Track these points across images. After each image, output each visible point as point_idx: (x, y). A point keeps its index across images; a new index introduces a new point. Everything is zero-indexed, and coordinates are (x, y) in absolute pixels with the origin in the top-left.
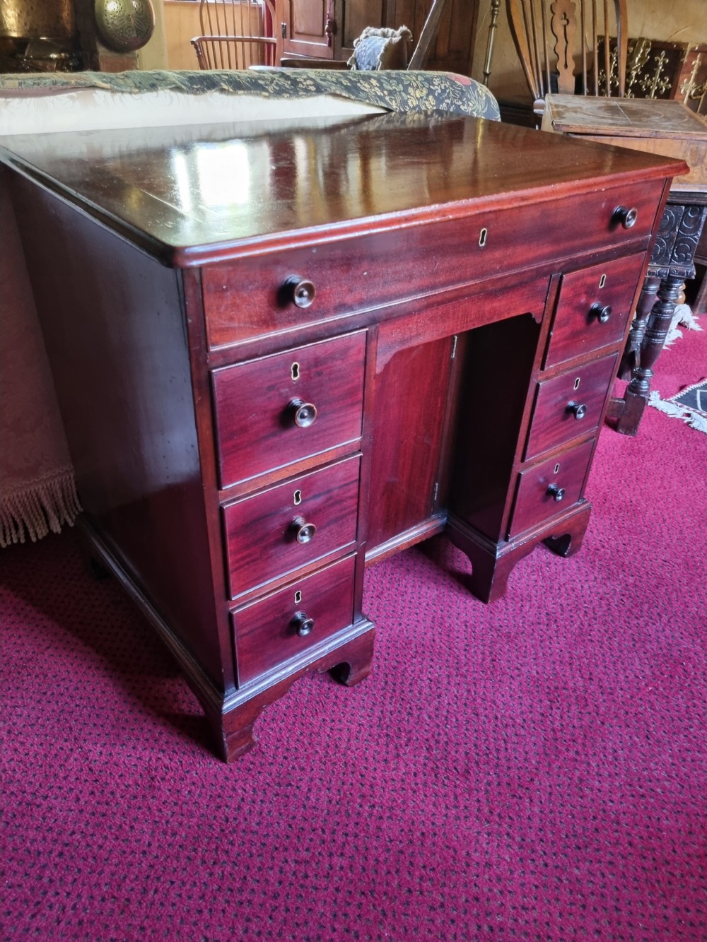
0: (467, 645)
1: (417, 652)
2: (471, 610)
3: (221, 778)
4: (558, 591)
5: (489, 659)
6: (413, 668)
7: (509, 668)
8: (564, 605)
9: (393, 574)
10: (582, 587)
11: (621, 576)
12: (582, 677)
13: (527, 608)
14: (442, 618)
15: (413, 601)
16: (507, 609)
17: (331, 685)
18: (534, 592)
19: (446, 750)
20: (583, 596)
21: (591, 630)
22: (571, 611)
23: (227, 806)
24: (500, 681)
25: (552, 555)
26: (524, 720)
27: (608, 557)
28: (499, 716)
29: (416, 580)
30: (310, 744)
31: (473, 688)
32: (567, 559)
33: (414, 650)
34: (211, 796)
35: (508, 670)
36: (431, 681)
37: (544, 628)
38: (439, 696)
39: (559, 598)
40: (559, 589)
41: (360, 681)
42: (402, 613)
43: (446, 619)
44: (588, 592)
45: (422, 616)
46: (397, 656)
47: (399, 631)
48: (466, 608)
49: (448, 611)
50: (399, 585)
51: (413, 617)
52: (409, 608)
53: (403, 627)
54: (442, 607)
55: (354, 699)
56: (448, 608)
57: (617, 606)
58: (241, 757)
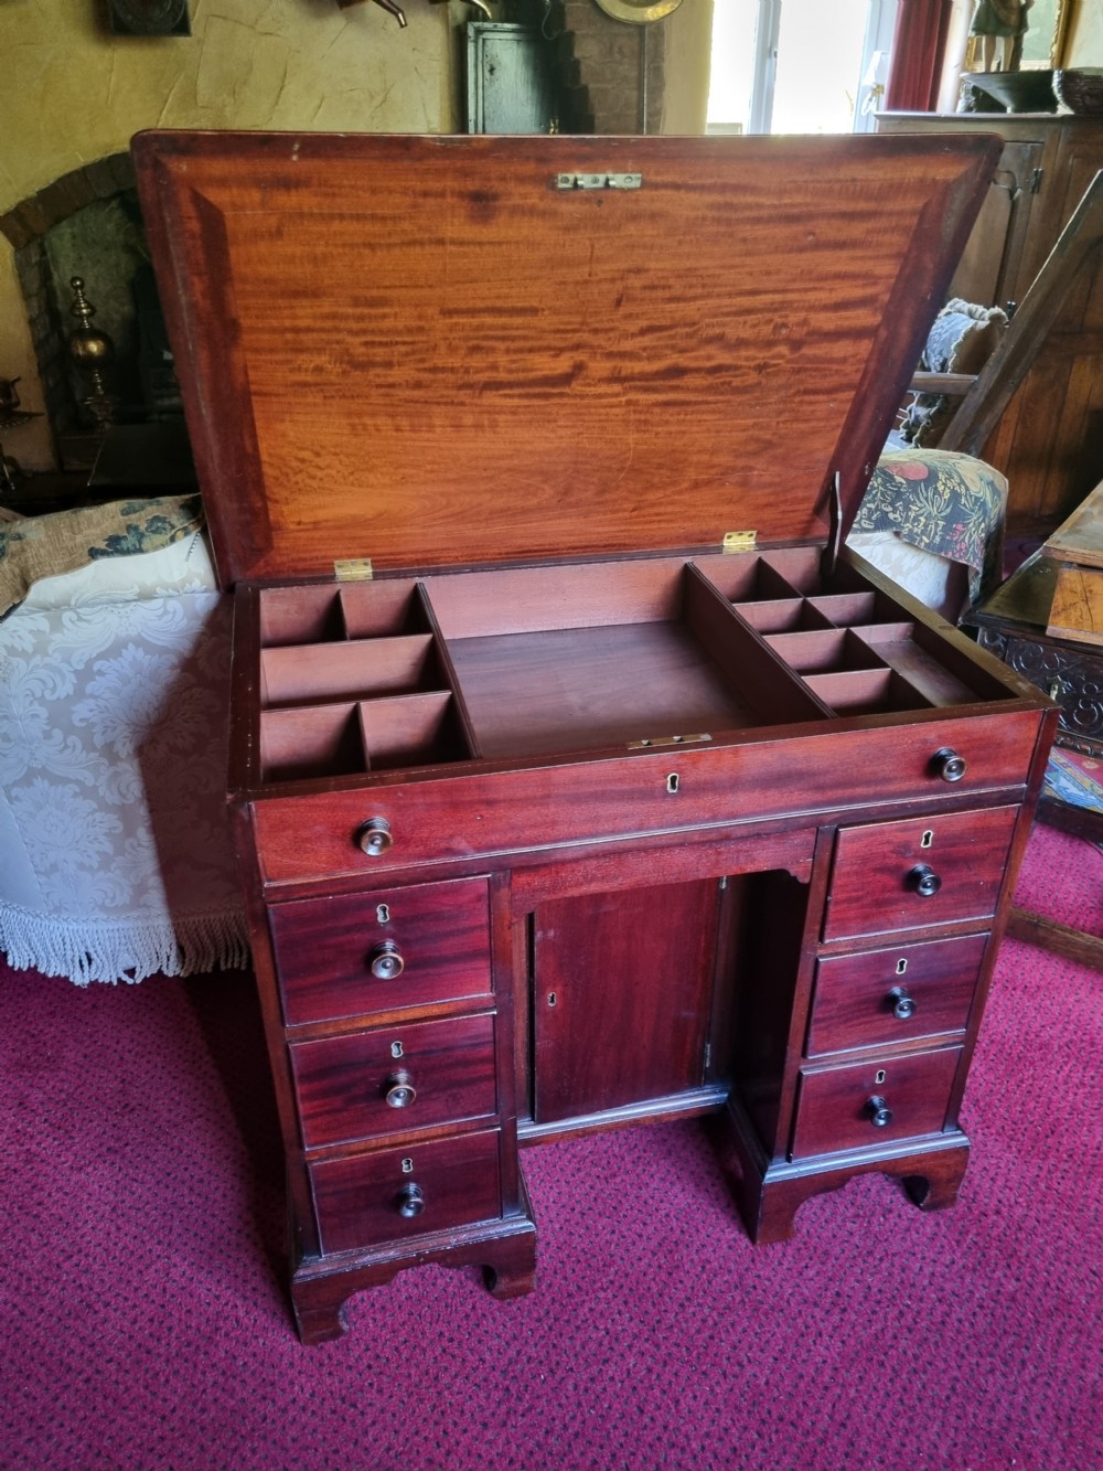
0: (688, 1299)
1: (612, 1282)
2: (725, 1246)
3: (286, 1361)
4: (877, 1262)
5: (707, 1334)
6: (593, 1306)
7: (728, 1359)
8: (875, 1290)
9: (645, 1151)
10: (921, 1269)
11: (999, 1274)
12: (831, 1417)
13: (812, 1273)
14: (676, 1242)
15: (651, 1201)
16: (780, 1264)
17: (476, 1288)
18: (838, 1250)
19: (570, 1445)
20: (913, 1285)
21: (892, 1347)
22: (879, 1302)
23: (273, 1401)
24: (704, 1373)
25: (903, 1200)
26: (703, 1448)
27: (994, 1233)
28: (671, 1427)
29: (673, 1170)
30: (407, 1360)
31: (658, 1368)
32: (924, 1214)
33: (611, 1278)
34: (264, 1380)
35: (725, 1362)
36: (607, 1333)
37: (819, 1313)
38: (606, 1361)
39: (872, 1275)
40: (881, 1260)
41: (516, 1296)
42: (625, 1216)
43: (680, 1247)
44: (926, 1282)
45: (651, 1229)
46: (583, 1278)
47: (607, 1242)
48: (719, 1240)
49: (690, 1236)
50: (644, 1170)
51: (638, 1227)
52: (639, 1211)
53: (615, 1237)
54: (686, 1226)
55: (494, 1319)
56: (693, 1231)
57: (960, 1321)
58: (322, 1344)
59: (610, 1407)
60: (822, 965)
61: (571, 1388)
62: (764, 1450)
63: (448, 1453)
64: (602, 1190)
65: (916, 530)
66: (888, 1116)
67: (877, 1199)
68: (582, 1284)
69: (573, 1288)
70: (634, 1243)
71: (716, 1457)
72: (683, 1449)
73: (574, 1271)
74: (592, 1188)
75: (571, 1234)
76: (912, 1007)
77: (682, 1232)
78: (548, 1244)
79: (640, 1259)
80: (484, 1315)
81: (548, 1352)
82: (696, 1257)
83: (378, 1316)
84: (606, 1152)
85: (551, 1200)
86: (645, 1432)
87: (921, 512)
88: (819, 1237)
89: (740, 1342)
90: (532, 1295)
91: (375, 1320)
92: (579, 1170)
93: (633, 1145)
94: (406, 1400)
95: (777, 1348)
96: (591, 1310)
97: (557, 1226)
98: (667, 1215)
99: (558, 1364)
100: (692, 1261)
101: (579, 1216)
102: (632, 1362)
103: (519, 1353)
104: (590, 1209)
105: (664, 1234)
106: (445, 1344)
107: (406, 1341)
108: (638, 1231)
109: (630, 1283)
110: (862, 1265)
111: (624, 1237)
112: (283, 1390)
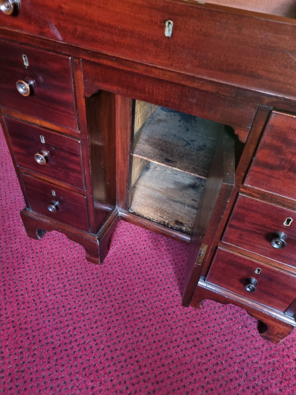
0: (143, 302)
1: (124, 279)
2: (172, 295)
4: (224, 340)
5: (140, 316)
6: (111, 281)
7: (138, 329)
8: (214, 348)
9: (172, 249)
10: (241, 355)
11: (274, 382)
12: (156, 376)
13: (195, 325)
14: (156, 282)
15: (159, 264)
16: (186, 314)
18: (212, 325)
19: (66, 315)
20: (232, 358)
21: (202, 372)
22: (212, 353)
23: (7, 244)
24: (126, 327)
25: (256, 327)
26: (103, 349)
27: (286, 366)
28: (100, 334)
29: (176, 260)
30: (48, 258)
31: (114, 314)
32: (260, 338)
34: (10, 237)
35: (136, 329)
36: (109, 292)
37: (185, 340)
38: (100, 300)
39: (218, 342)
40: (227, 340)
41: (93, 263)
42: (147, 263)
43: (156, 284)
44: (238, 361)
45: (152, 273)
46: (117, 272)
47: (134, 267)
48: (171, 291)
49: (162, 283)
50: (166, 254)
52: (153, 265)
53: (138, 267)
54: (164, 279)
55: (81, 264)
56: (165, 283)
57: (239, 385)
59: (88, 314)
60: (239, 197)
61: (83, 299)
62: (122, 367)
63: (33, 290)
64: (147, 251)
66: (253, 290)
67: (245, 319)
68: (115, 273)
69: (111, 272)
70: (142, 273)
71: (104, 355)
72: (97, 344)
73: (116, 268)
74: (145, 248)
75: (126, 257)
76: (283, 245)
77: (161, 280)
78: (116, 255)
79: (139, 279)
80: (79, 261)
81: (86, 284)
82: (158, 291)
83: (52, 242)
84: (159, 241)
85: (129, 244)
86: (91, 329)
88: (209, 316)
89: (147, 327)
90: (97, 266)
91: (50, 242)
92: (146, 241)
93: (170, 245)
94: (37, 268)
95: (158, 339)
96: (110, 282)
97: (123, 252)
98: (161, 272)
99: (86, 290)
100: (156, 291)
101: (133, 253)
102: (108, 306)
103: (78, 278)
104: (138, 254)
105: (154, 277)
106: (61, 261)
107: (52, 253)
108: (147, 270)
109: (129, 283)
110: (217, 337)
111: (141, 269)
112: (12, 243)
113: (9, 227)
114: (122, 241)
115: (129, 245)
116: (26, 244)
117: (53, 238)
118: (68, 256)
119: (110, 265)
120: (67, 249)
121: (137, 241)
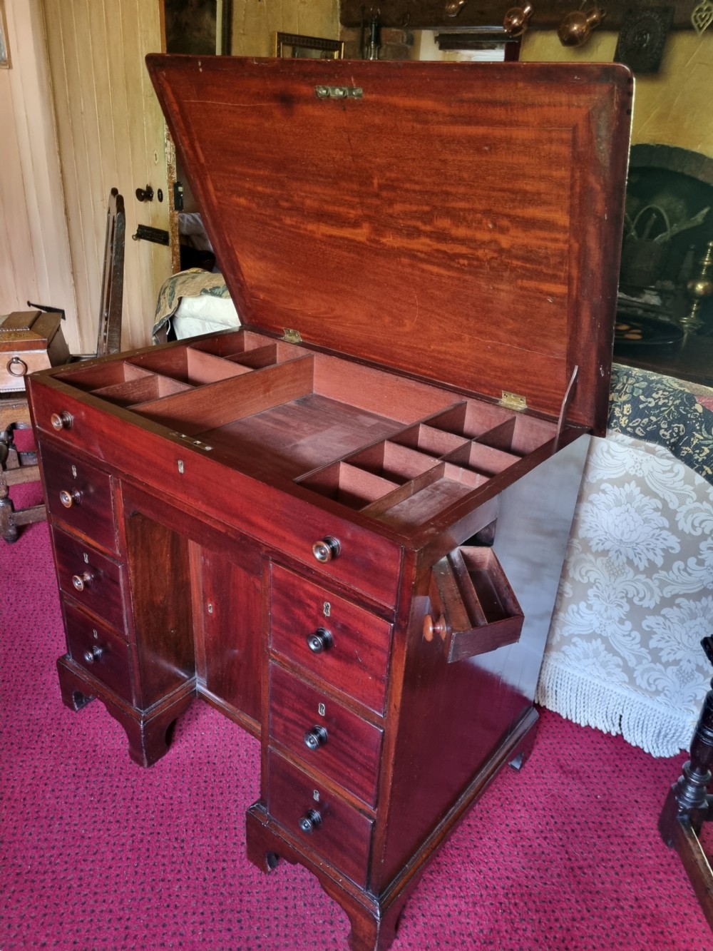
0: (183, 841)
1: (171, 799)
4: (282, 934)
5: (166, 861)
6: (150, 798)
7: (154, 880)
8: (258, 942)
13: (246, 898)
14: (219, 815)
16: (242, 877)
18: (275, 905)
19: (58, 831)
23: (28, 708)
26: (86, 895)
28: (92, 873)
31: (128, 848)
32: (346, 948)
33: (174, 797)
35: (150, 879)
36: (137, 813)
37: (218, 916)
39: (270, 935)
40: (286, 936)
41: (137, 763)
42: (221, 782)
46: (166, 784)
48: (236, 836)
49: (229, 820)
51: (217, 791)
53: (203, 784)
54: (235, 814)
55: (117, 761)
58: (67, 707)
59: (89, 838)
61: (93, 814)
65: (696, 457)
68: (162, 786)
69: (157, 783)
70: (204, 796)
71: (83, 904)
72: (80, 886)
73: (168, 778)
75: (192, 764)
77: (229, 814)
78: (178, 758)
80: (117, 756)
81: (110, 793)
83: (92, 718)
85: (208, 744)
86: (83, 862)
87: (706, 442)
88: (278, 890)
89: (169, 881)
90: (141, 769)
91: (90, 717)
94: (52, 753)
96: (148, 798)
97: (192, 756)
98: (236, 801)
99: (105, 802)
101: (206, 761)
102: (125, 833)
103: (102, 781)
104: (214, 764)
105: (221, 806)
106: (91, 750)
107: (85, 735)
108: (214, 793)
109: (176, 807)
110: (273, 926)
111: (206, 788)
112: (35, 708)
113: (44, 684)
114: (200, 739)
115: (208, 747)
116: (55, 713)
117: (98, 712)
118: (105, 745)
119: (161, 771)
120: (109, 732)
121: (223, 744)
